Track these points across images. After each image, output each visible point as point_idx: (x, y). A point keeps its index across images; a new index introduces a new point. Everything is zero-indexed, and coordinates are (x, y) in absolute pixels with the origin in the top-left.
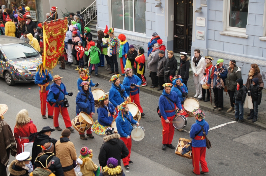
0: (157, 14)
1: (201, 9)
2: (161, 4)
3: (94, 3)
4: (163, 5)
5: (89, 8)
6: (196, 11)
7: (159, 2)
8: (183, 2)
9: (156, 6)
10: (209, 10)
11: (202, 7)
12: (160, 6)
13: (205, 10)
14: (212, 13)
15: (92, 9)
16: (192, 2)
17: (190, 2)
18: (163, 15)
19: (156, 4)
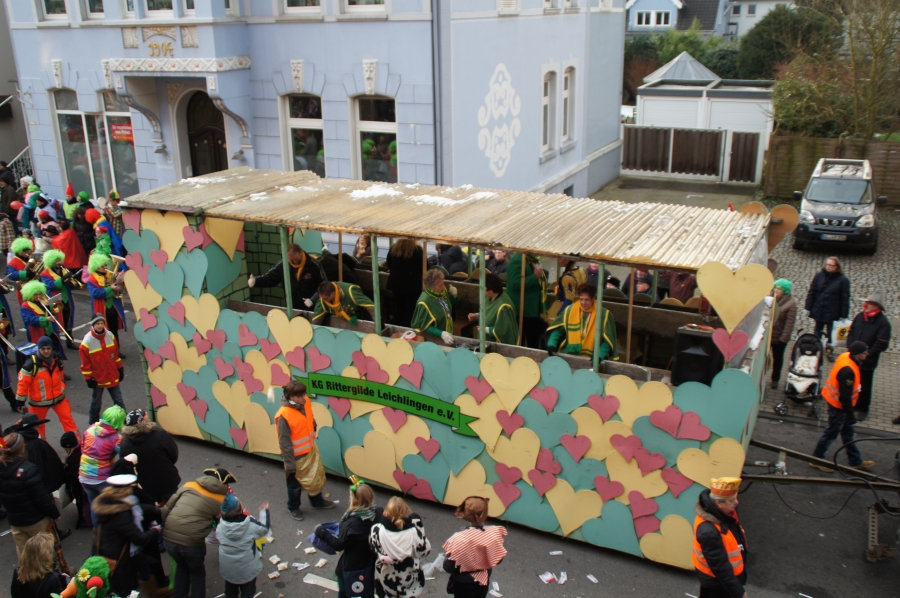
0: (160, 167)
1: (242, 152)
2: (164, 147)
3: (25, 153)
4: (170, 148)
5: (15, 163)
6: (235, 158)
7: (161, 145)
8: (206, 142)
9: (158, 151)
10: (256, 154)
11: (245, 150)
12: (163, 151)
13: (249, 154)
14: (263, 160)
15: (21, 163)
16: (224, 141)
17: (220, 142)
18: (172, 167)
19: (155, 149)
